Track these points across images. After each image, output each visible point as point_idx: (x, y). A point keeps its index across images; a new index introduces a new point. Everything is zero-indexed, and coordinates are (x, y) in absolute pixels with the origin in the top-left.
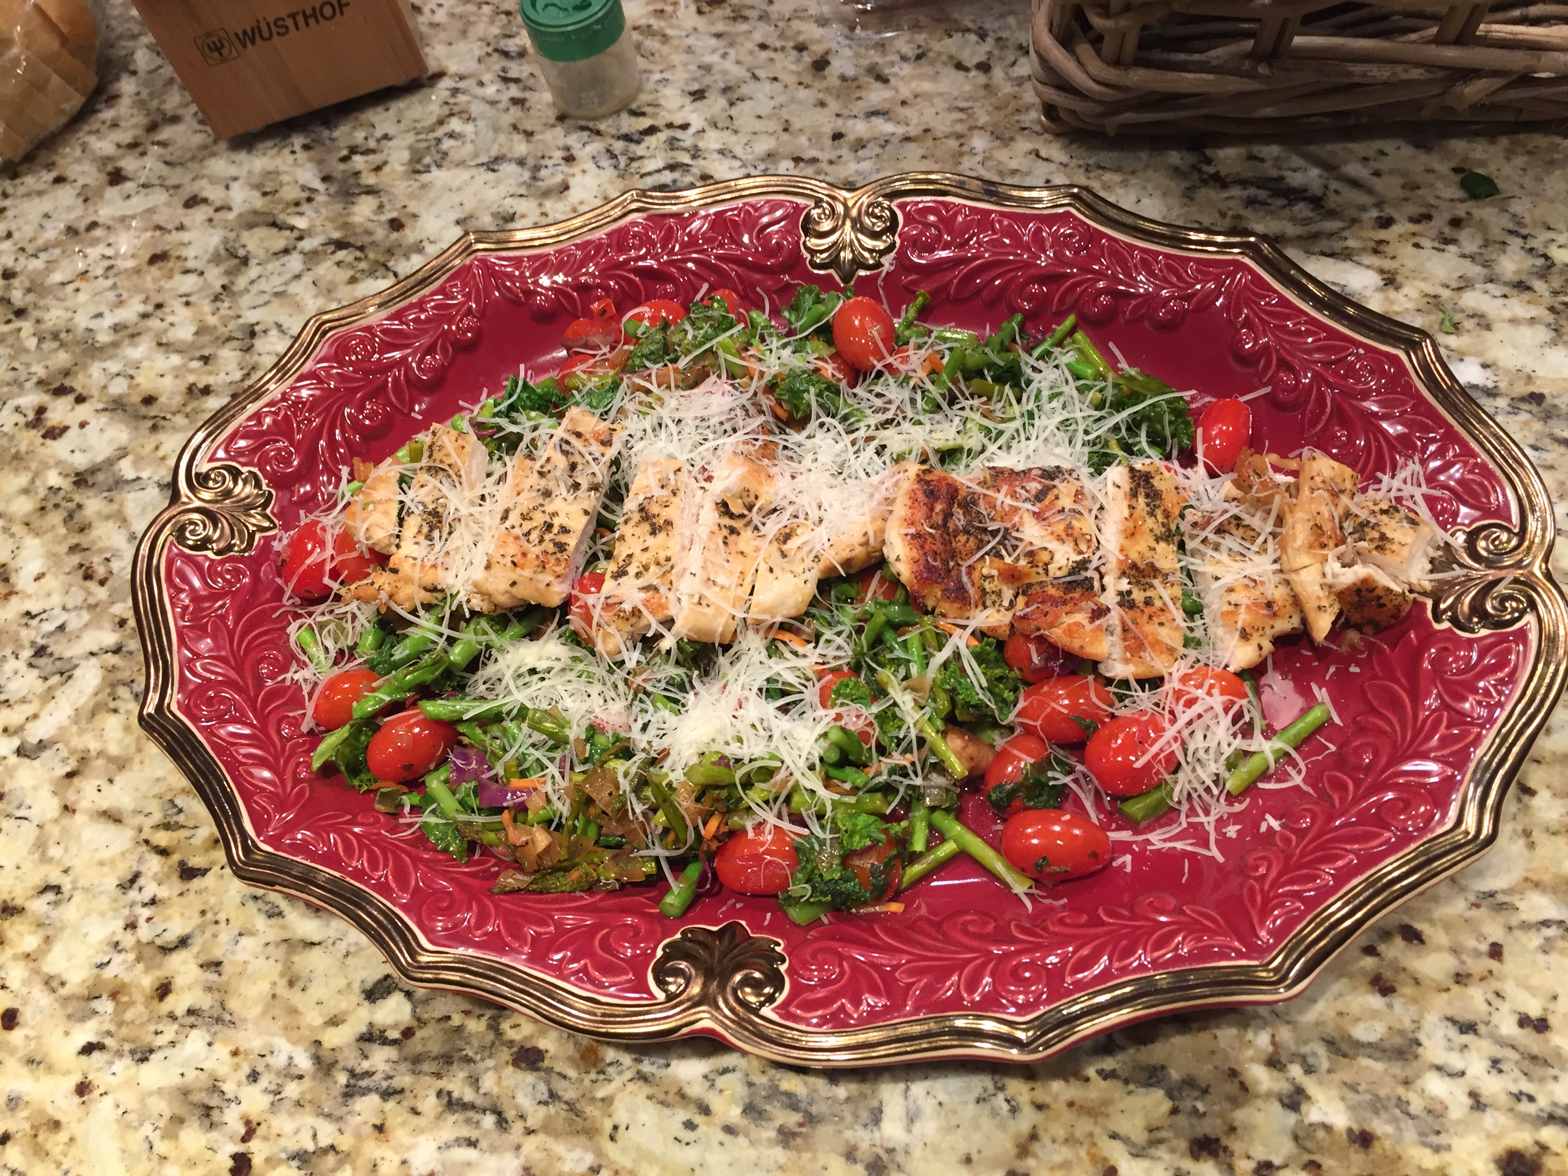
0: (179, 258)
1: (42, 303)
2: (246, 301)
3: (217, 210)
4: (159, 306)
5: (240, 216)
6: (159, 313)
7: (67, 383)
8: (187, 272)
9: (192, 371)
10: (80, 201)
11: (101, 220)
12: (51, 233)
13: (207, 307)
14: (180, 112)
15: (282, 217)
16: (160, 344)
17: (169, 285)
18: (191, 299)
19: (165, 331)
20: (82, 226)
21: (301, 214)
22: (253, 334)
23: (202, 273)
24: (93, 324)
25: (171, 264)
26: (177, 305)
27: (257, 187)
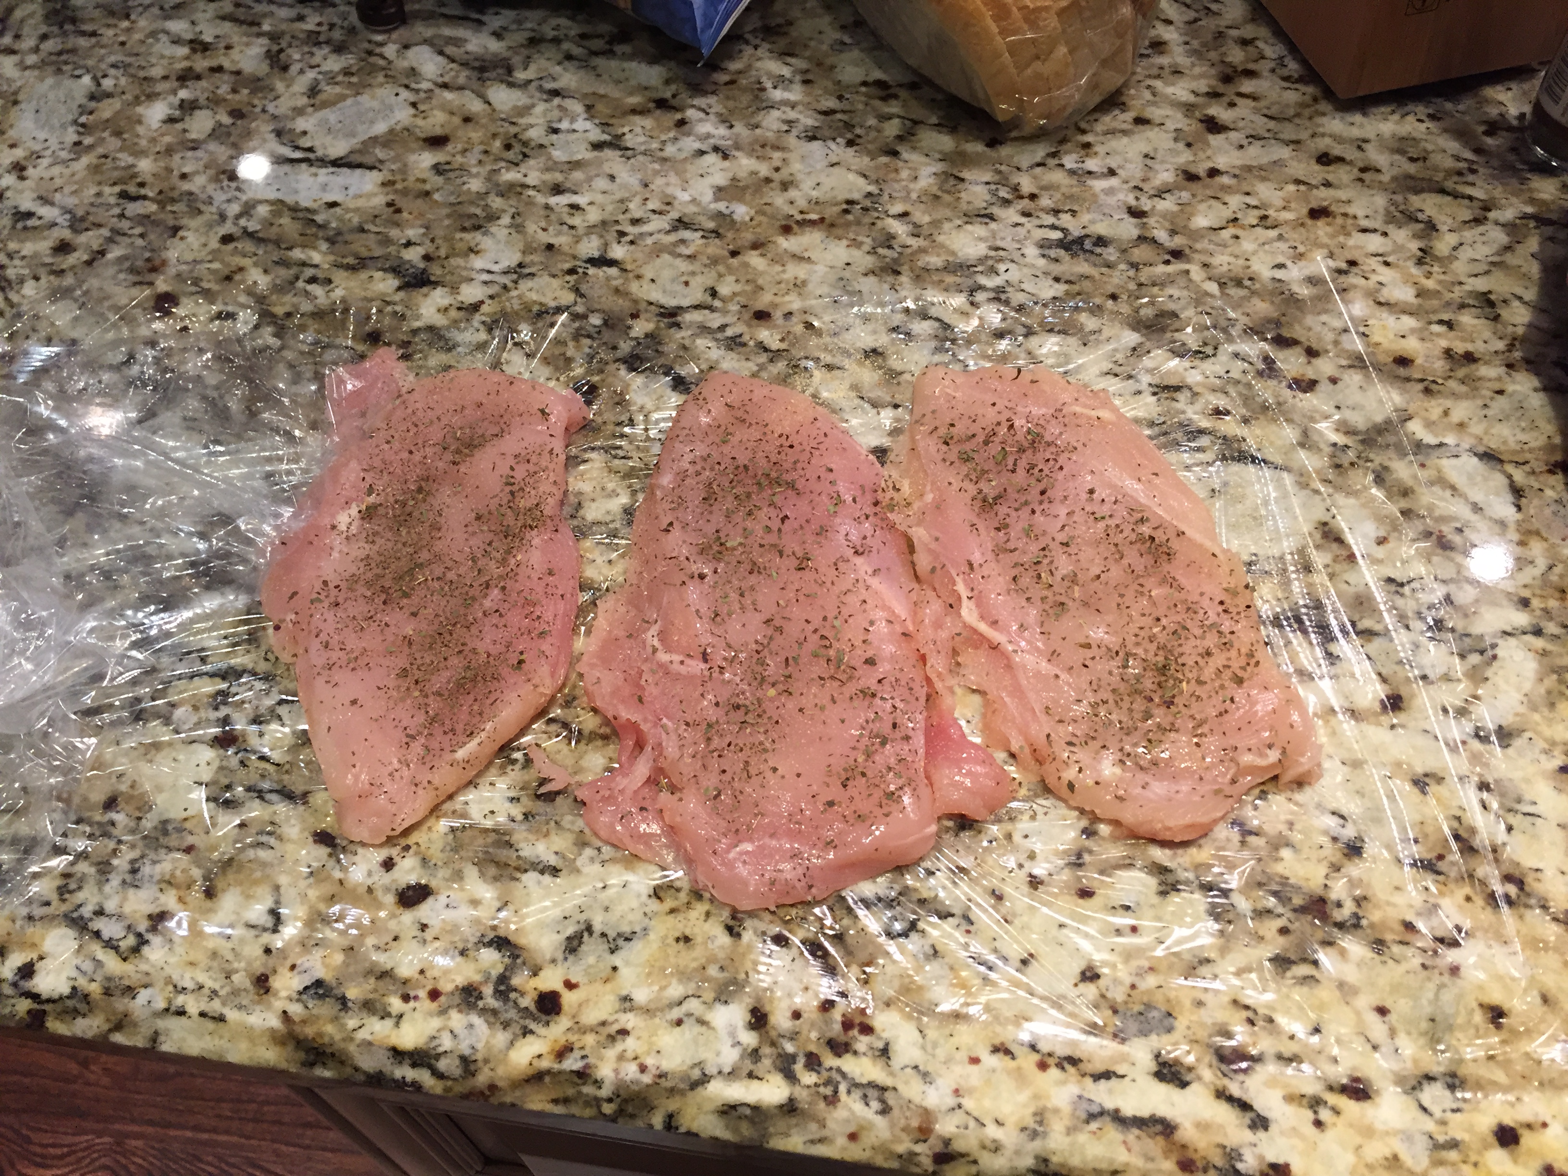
0: (1345, 215)
1: (1198, 246)
2: (1460, 267)
3: (1363, 170)
4: (1352, 263)
5: (1394, 179)
6: (1354, 270)
7: (1286, 333)
8: (1364, 231)
9: (1438, 335)
10: (1181, 146)
11: (1221, 167)
12: (1165, 176)
13: (1414, 271)
14: (1251, 66)
15: (1449, 185)
16: (1380, 304)
17: (1351, 242)
18: (1390, 259)
19: (1378, 291)
20: (1201, 169)
21: (1473, 184)
22: (1491, 304)
23: (1385, 234)
24: (1279, 274)
25: (1339, 220)
26: (1374, 263)
27: (1401, 152)
